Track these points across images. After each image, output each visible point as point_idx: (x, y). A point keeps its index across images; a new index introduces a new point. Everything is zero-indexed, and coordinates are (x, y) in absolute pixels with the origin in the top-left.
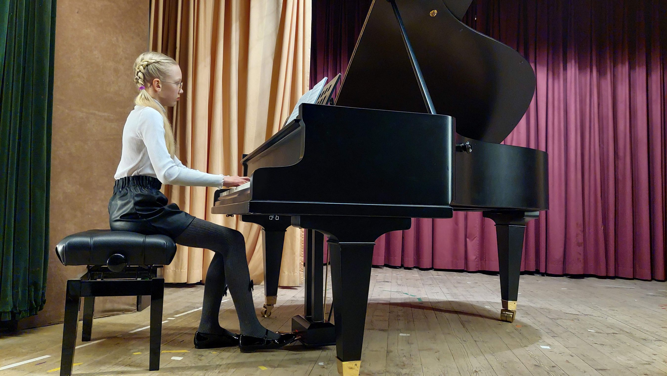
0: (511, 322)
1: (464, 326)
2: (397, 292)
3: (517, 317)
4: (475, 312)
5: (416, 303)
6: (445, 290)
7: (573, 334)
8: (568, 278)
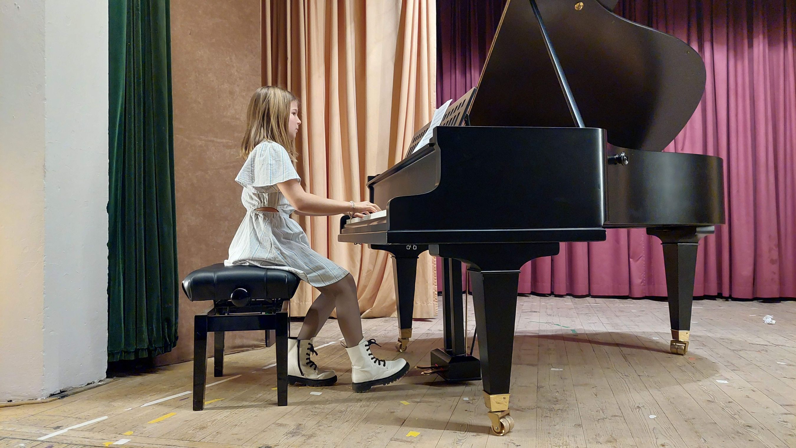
0: (682, 355)
1: (626, 360)
2: (547, 323)
3: (690, 349)
4: (640, 344)
5: (571, 335)
6: (604, 320)
7: (758, 367)
8: (760, 302)
